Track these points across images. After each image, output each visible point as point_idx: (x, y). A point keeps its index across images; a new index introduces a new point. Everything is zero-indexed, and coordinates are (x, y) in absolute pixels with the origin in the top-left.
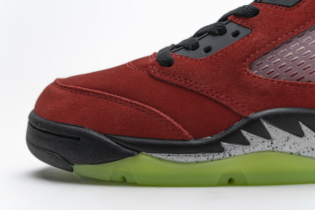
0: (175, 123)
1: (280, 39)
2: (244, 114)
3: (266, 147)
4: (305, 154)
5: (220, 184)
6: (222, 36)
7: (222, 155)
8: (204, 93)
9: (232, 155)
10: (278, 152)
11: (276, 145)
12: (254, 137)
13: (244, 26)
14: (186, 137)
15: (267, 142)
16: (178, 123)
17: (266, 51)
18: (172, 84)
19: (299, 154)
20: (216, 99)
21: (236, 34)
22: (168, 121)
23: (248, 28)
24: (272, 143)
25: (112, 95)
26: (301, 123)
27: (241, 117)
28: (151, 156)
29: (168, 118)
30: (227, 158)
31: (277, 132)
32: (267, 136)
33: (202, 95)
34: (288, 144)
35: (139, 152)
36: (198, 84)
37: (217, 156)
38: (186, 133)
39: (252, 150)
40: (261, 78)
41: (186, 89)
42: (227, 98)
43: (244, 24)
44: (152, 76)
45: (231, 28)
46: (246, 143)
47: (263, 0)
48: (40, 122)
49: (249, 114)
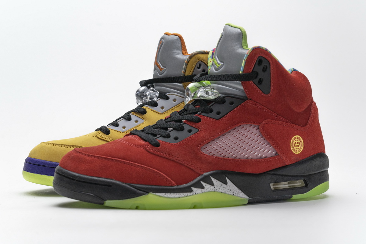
0: (167, 177)
1: (215, 136)
2: (201, 173)
3: (212, 189)
4: (228, 193)
5: (190, 208)
6: (182, 131)
7: (192, 193)
8: (180, 162)
9: (197, 193)
10: (216, 192)
11: (216, 189)
12: (207, 185)
13: (193, 127)
14: (174, 184)
15: (212, 187)
16: (169, 177)
17: (209, 142)
18: (162, 157)
19: (225, 193)
20: (187, 165)
21: (190, 131)
22: (164, 176)
23: (196, 128)
24: (214, 188)
25: (128, 161)
26: (226, 178)
27: (199, 175)
28: (155, 195)
29: (164, 175)
30: (194, 195)
31: (217, 182)
32: (212, 184)
33: (179, 163)
34: (221, 188)
35: (148, 193)
36: (177, 157)
37: (189, 194)
38: (173, 182)
39: (205, 191)
40: (207, 155)
41: (170, 160)
42: (192, 165)
43: (194, 126)
44: (149, 152)
45: (187, 127)
46: (203, 187)
47: (201, 113)
48: (78, 176)
49: (203, 173)
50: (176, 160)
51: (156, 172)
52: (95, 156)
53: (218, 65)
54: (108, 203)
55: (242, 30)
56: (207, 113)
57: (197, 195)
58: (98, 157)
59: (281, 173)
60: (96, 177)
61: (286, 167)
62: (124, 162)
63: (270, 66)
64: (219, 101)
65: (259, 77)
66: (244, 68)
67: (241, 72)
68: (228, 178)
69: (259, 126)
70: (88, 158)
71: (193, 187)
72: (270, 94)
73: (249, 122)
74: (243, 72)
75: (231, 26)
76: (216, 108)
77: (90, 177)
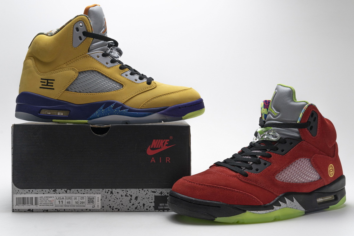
2: (278, 195)
6: (260, 165)
7: (273, 210)
10: (288, 207)
12: (283, 203)
15: (286, 205)
16: (258, 199)
17: (279, 172)
18: (251, 184)
20: (268, 190)
21: (265, 164)
23: (269, 162)
28: (250, 212)
29: (255, 198)
30: (275, 211)
31: (288, 201)
34: (290, 205)
35: (246, 211)
36: (261, 184)
39: (282, 207)
40: (280, 182)
41: (257, 186)
42: (272, 189)
43: (268, 160)
44: (242, 181)
45: (263, 162)
46: (280, 205)
47: (270, 151)
48: (194, 200)
49: (280, 195)
50: (261, 186)
51: (250, 196)
52: (205, 185)
53: (276, 114)
54: (218, 219)
55: (292, 89)
56: (275, 151)
57: (277, 211)
58: (207, 185)
59: (322, 191)
60: (208, 200)
61: (324, 187)
62: (227, 189)
63: (318, 117)
64: (282, 141)
65: (311, 125)
66: (301, 119)
67: (298, 122)
68: (294, 198)
69: (310, 159)
70: (200, 186)
71: (274, 205)
72: (316, 136)
73: (304, 157)
74: (301, 121)
75: (283, 86)
76: (280, 147)
77: (204, 201)
